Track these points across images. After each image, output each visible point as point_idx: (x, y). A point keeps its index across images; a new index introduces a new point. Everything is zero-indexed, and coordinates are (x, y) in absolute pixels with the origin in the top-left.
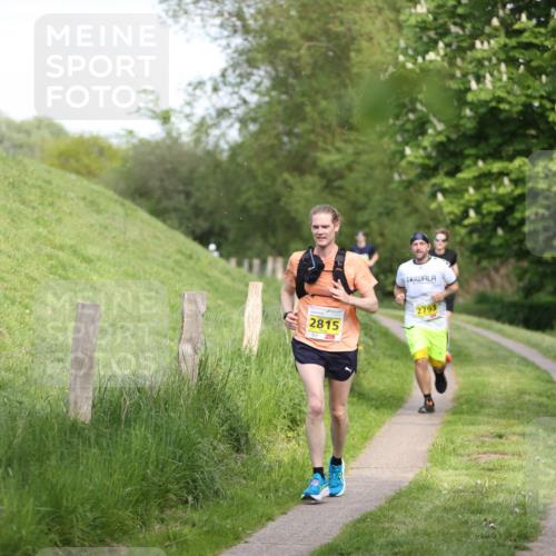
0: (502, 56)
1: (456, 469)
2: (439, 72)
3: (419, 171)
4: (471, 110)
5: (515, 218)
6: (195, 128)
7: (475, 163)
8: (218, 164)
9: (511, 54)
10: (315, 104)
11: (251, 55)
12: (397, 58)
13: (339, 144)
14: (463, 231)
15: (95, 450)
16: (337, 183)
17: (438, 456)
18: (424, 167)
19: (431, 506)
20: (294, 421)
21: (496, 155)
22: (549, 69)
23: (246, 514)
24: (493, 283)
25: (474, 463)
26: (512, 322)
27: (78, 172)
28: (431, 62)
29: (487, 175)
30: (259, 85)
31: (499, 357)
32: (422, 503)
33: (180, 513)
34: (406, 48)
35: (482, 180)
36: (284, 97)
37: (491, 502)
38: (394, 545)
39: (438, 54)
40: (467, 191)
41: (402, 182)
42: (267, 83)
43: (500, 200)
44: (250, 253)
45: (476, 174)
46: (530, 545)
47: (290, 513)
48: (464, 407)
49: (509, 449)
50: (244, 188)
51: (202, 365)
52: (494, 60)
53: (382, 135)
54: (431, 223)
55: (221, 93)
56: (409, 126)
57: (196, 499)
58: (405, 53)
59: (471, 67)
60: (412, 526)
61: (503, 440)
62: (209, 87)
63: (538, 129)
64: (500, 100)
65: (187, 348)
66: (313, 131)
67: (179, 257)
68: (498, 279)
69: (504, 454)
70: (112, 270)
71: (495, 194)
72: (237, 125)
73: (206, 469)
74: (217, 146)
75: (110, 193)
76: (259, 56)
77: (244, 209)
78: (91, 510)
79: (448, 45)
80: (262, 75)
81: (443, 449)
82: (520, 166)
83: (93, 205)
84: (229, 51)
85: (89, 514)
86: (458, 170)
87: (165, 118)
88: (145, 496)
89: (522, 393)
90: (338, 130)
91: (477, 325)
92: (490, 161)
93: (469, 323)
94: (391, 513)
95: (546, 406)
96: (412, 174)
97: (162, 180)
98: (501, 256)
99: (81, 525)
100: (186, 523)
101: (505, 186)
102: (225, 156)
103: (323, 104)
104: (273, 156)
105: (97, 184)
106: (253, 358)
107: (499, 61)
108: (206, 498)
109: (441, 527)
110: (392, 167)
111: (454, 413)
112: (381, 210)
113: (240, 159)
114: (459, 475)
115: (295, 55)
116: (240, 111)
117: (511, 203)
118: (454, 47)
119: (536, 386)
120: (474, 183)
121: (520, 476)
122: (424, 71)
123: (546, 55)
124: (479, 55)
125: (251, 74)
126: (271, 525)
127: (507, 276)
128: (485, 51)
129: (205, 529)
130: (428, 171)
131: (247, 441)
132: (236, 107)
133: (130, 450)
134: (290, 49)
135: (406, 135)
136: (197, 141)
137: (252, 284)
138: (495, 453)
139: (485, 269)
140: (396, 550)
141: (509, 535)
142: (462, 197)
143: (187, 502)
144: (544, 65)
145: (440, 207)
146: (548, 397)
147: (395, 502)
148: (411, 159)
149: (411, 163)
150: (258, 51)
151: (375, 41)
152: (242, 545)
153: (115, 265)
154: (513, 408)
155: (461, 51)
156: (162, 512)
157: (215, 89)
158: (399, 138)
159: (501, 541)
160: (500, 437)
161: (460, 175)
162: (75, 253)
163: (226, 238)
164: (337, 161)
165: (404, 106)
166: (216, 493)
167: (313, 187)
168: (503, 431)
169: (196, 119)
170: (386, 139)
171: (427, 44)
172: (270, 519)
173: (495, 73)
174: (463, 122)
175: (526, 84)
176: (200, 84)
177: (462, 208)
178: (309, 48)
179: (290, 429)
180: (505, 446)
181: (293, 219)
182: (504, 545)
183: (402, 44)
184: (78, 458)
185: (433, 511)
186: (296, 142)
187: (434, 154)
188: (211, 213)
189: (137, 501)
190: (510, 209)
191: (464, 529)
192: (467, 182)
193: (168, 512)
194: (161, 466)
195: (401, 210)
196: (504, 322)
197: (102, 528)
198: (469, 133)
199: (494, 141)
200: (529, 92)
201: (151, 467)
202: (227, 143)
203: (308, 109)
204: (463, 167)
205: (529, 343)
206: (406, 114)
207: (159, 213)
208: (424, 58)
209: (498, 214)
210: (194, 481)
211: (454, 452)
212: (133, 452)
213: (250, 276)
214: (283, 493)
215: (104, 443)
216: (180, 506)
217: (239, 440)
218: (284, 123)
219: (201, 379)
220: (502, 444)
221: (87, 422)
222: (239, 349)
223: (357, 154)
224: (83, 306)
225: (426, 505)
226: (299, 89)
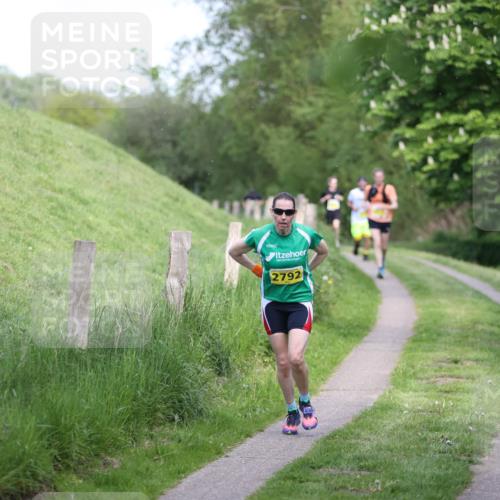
0: (458, 19)
1: (415, 391)
2: (401, 34)
3: (382, 122)
4: (430, 67)
5: (469, 165)
6: (180, 83)
7: (434, 116)
8: (201, 116)
9: (466, 17)
10: (289, 62)
11: (231, 18)
12: (363, 21)
13: (311, 98)
14: (423, 177)
15: (91, 374)
16: (310, 134)
17: (400, 379)
18: (387, 119)
19: (393, 424)
21: (452, 108)
23: (227, 431)
24: (449, 223)
25: (432, 386)
26: (467, 259)
27: (76, 123)
28: (394, 24)
29: (445, 127)
30: (238, 45)
31: (454, 290)
32: (385, 422)
33: (167, 430)
34: (371, 13)
35: (439, 131)
36: (262, 56)
37: (448, 421)
38: (359, 459)
39: (400, 17)
40: (426, 140)
41: (367, 132)
42: (246, 43)
43: (456, 148)
44: (230, 196)
45: (434, 125)
46: (482, 459)
47: (266, 431)
48: (424, 335)
49: (463, 373)
50: (225, 138)
51: (188, 297)
52: (451, 23)
53: (349, 91)
54: (393, 169)
55: (205, 52)
56: (374, 82)
57: (182, 417)
58: (371, 17)
59: (430, 29)
60: (376, 442)
61: (459, 365)
62: (194, 47)
63: (489, 84)
64: (455, 58)
65: (174, 282)
66: (287, 87)
67: (165, 199)
68: (454, 220)
69: (459, 377)
70: (106, 211)
71: (451, 144)
72: (219, 81)
73: (192, 390)
74: (201, 99)
75: (105, 143)
76: (239, 18)
77: (226, 157)
78: (88, 428)
79: (409, 9)
80: (241, 35)
81: (404, 373)
82: (474, 118)
83: (89, 152)
84: (212, 14)
85: (85, 431)
86: (417, 121)
87: (154, 74)
88: (136, 414)
89: (475, 323)
90: (310, 87)
91: (436, 261)
92: (447, 113)
93: (428, 259)
94: (357, 431)
95: (497, 335)
96: (377, 125)
97: (151, 130)
98: (456, 199)
99: (78, 441)
100: (172, 439)
101: (461, 136)
102: (208, 110)
103: (297, 62)
104: (251, 109)
105: (93, 133)
106: (234, 291)
107: (456, 23)
108: (191, 417)
109: (402, 443)
110: (358, 119)
111: (414, 341)
112: (348, 157)
113: (222, 112)
114: (418, 396)
115: (270, 18)
116: (221, 69)
117: (466, 151)
118: (414, 10)
119: (489, 316)
120: (433, 133)
121: (474, 398)
122: (388, 33)
123: (497, 18)
124: (436, 18)
125: (232, 35)
126: (249, 441)
127: (463, 218)
128: (442, 14)
129: (190, 444)
130: (391, 123)
131: (228, 366)
132: (220, 64)
133: (122, 373)
134: (267, 13)
135: (370, 90)
136: (183, 96)
137: (232, 224)
138: (451, 377)
139: (442, 211)
140: (362, 464)
141: (463, 451)
142: (422, 145)
143: (174, 420)
144: (495, 27)
145: (402, 156)
147: (362, 420)
148: (375, 112)
149: (375, 116)
150: (238, 14)
151: (344, 6)
152: (223, 459)
153: (109, 207)
154: (467, 337)
155: (421, 14)
156: (151, 429)
157: (200, 48)
158: (365, 93)
159: (456, 456)
160: (456, 362)
161: (421, 127)
162: (73, 195)
163: (209, 183)
164: (309, 114)
165: (369, 64)
166: (200, 412)
167: (288, 137)
168: (458, 357)
169: (182, 75)
170: (353, 95)
171: (390, 8)
172: (249, 435)
173: (452, 34)
174: (422, 78)
175: (479, 44)
176: (185, 44)
177: (421, 156)
178: (284, 12)
179: (267, 354)
180: (460, 370)
181: (270, 166)
182: (459, 460)
183: (368, 8)
184: (76, 380)
185: (395, 429)
186: (272, 96)
187: (396, 107)
188: (196, 160)
189: (129, 419)
190: (465, 157)
191: (424, 445)
192: (426, 133)
193: (157, 429)
194: (150, 388)
195: (367, 157)
196: (459, 259)
197: (97, 443)
198: (427, 88)
199: (451, 95)
200: (482, 51)
201: (142, 389)
202: (210, 96)
203: (283, 66)
204: (422, 119)
205: (482, 278)
206: (372, 71)
207: (148, 160)
208: (387, 20)
209: (454, 161)
210: (180, 402)
211: (414, 376)
212: (125, 375)
213: (230, 217)
214: (260, 412)
215: (99, 367)
216: (168, 424)
217: (221, 365)
218: (261, 79)
219: (186, 310)
220: (458, 368)
221: (83, 348)
222: (221, 283)
223: (328, 107)
224: (80, 243)
225: (389, 423)
226: (274, 49)
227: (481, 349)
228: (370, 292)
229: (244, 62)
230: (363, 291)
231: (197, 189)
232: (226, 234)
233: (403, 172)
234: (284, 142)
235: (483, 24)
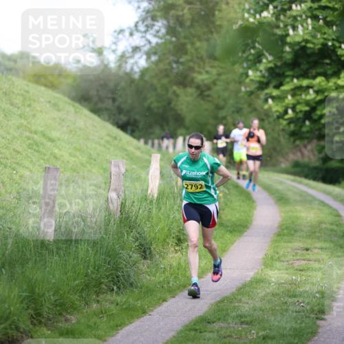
0: (309, 14)
1: (279, 270)
2: (269, 24)
3: (257, 85)
4: (290, 47)
5: (316, 115)
6: (118, 58)
7: (292, 80)
8: (132, 81)
9: (315, 13)
10: (193, 44)
11: (153, 13)
12: (243, 16)
13: (208, 69)
14: (285, 123)
15: (56, 258)
16: (206, 93)
17: (268, 262)
18: (260, 82)
19: (264, 293)
20: (179, 240)
21: (305, 75)
22: (338, 23)
23: (150, 297)
24: (303, 155)
25: (290, 266)
26: (315, 179)
27: (46, 86)
28: (265, 18)
29: (300, 88)
30: (158, 32)
31: (306, 200)
32: (258, 291)
33: (109, 297)
34: (249, 10)
35: (296, 91)
36: (174, 39)
37: (301, 290)
38: (241, 316)
39: (269, 13)
40: (287, 97)
41: (247, 92)
42: (163, 31)
43: (307, 103)
44: (152, 136)
45: (293, 87)
46: (326, 317)
47: (177, 297)
48: (285, 231)
49: (312, 257)
50: (149, 96)
51: (123, 205)
52: (304, 17)
53: (234, 64)
54: (265, 118)
55: (135, 37)
56: (251, 57)
57: (119, 288)
58: (248, 11)
60: (252, 305)
61: (309, 252)
62: (127, 34)
63: (331, 59)
64: (307, 41)
65: (113, 195)
66: (191, 60)
67: (108, 138)
68: (306, 152)
69: (309, 260)
71: (304, 99)
72: (145, 57)
73: (125, 269)
74: (132, 69)
75: (66, 99)
76: (159, 14)
77: (149, 109)
78: (54, 295)
79: (275, 7)
80: (160, 25)
81: (272, 258)
82: (320, 82)
83: (55, 106)
84: (140, 10)
85: (52, 297)
86: (281, 84)
87: (99, 52)
88: (87, 286)
89: (321, 223)
90: (207, 60)
91: (293, 181)
92: (301, 79)
93: (288, 179)
94: (239, 297)
95: (336, 231)
96: (253, 87)
97: (98, 91)
98: (308, 138)
99: (48, 304)
100: (112, 303)
101: (310, 95)
102: (137, 76)
103: (198, 44)
104: (167, 76)
105: (57, 93)
106: (154, 201)
107: (307, 17)
108: (125, 287)
109: (271, 306)
110: (241, 83)
111: (278, 235)
112: (233, 109)
113: (147, 78)
114: (282, 273)
115: (180, 13)
116: (146, 48)
117: (314, 105)
118: (279, 8)
119: (330, 219)
120: (291, 93)
121: (320, 274)
122: (261, 24)
123: (336, 13)
124: (294, 14)
125: (153, 25)
126: (165, 304)
127: (312, 151)
128: (298, 11)
129: (124, 307)
130: (263, 85)
131: (150, 253)
132: (145, 45)
133: (78, 258)
134: (177, 10)
135: (249, 63)
136: (120, 66)
137: (153, 155)
138: (304, 260)
139: (298, 146)
140: (243, 320)
141: (312, 311)
142: (284, 101)
143: (113, 290)
144: (335, 20)
145: (270, 108)
146: (337, 225)
147: (242, 290)
148: (252, 78)
149: (252, 80)
150: (157, 11)
151: (231, 5)
152: (147, 317)
153: (69, 144)
154: (315, 232)
155: (284, 11)
156: (98, 296)
157: (131, 34)
158: (245, 65)
159: (307, 314)
160: (307, 250)
161: (283, 88)
162: (44, 135)
163: (137, 127)
164: (206, 79)
165: (247, 45)
166: (131, 284)
167: (192, 95)
168: (309, 246)
169: (119, 53)
170: (237, 66)
171: (262, 6)
172: (165, 300)
173: (305, 25)
174: (284, 55)
175: (323, 31)
176: (122, 31)
177: (284, 108)
178: (189, 9)
179: (177, 245)
180: (310, 255)
181: (179, 115)
182: (309, 317)
183: (247, 6)
184: (46, 262)
185: (265, 296)
186: (181, 67)
187: (266, 75)
188: (129, 111)
189: (82, 289)
190: (313, 109)
191: (285, 307)
192: (287, 92)
193: (101, 296)
194: (97, 268)
195: (246, 109)
196: (310, 179)
197: (60, 306)
198: (288, 62)
200: (325, 36)
201: (91, 269)
202: (138, 67)
203: (189, 47)
204: (284, 83)
205: (325, 192)
206: (250, 50)
207: (96, 111)
208: (260, 15)
209: (306, 112)
210: (117, 277)
211: (279, 259)
212: (80, 259)
213: (153, 150)
214: (173, 285)
215: (62, 254)
216: (109, 293)
217: (145, 252)
218: (173, 55)
219: (122, 214)
220: (309, 254)
221: (51, 240)
222: (146, 196)
223: (219, 75)
224: (49, 168)
225: (261, 292)
226: (183, 34)
227: (325, 241)
228: (248, 202)
229: (162, 43)
230: (243, 201)
231: (129, 132)
232: (150, 162)
233: (271, 120)
234: (189, 99)
235: (326, 17)
